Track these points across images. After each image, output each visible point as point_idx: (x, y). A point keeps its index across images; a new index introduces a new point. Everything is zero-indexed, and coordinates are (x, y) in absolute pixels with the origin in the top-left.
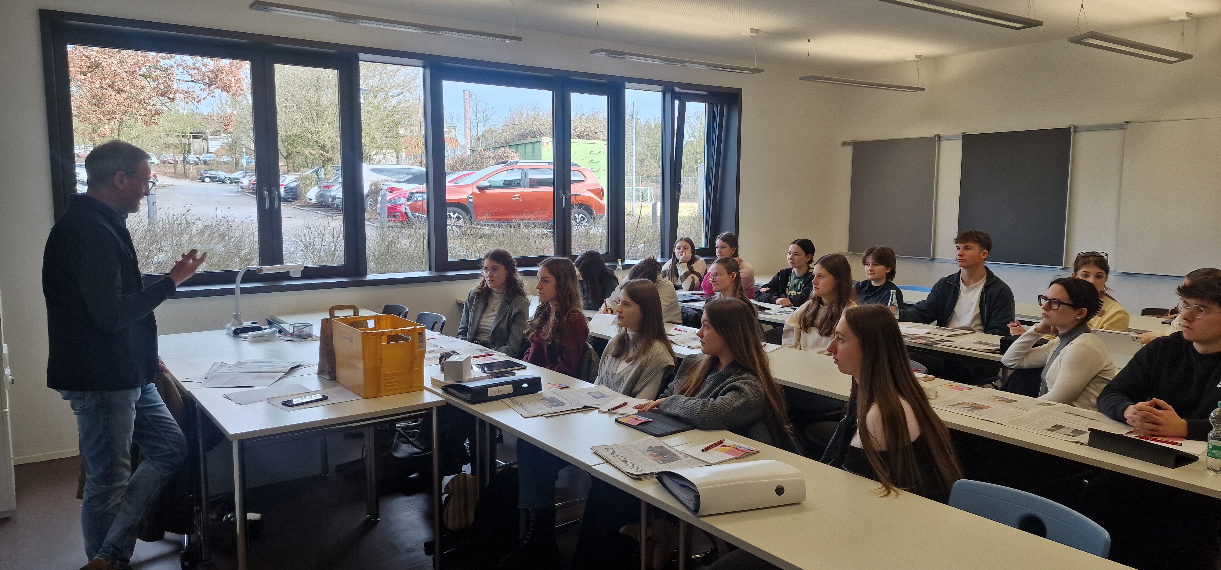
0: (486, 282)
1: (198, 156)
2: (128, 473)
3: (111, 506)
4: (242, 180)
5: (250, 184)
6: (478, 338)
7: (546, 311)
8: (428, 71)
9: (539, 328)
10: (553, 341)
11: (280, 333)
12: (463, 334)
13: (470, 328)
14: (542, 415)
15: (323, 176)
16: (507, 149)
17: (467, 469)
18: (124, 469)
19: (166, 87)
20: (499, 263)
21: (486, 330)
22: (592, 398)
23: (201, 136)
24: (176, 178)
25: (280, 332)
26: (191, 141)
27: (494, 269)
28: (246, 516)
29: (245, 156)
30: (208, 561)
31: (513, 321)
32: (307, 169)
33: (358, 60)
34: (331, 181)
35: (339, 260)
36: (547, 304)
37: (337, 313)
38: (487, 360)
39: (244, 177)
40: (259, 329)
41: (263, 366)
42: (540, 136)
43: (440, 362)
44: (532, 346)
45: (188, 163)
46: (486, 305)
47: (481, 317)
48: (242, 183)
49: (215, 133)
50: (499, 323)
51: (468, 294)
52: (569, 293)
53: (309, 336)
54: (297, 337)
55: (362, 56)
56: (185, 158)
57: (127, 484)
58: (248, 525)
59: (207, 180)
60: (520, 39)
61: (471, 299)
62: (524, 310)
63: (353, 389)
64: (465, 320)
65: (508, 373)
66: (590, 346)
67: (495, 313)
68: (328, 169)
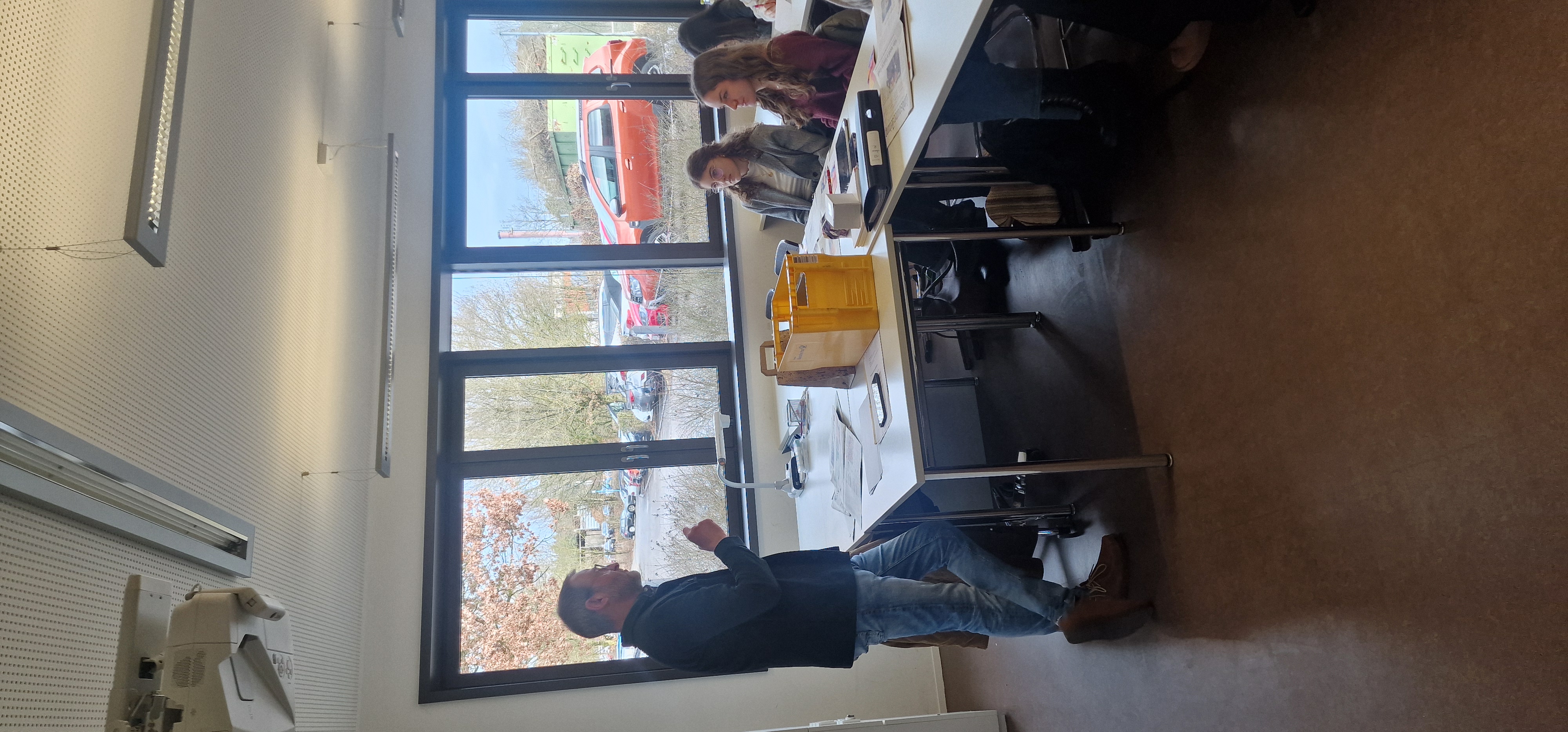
0: (732, 185)
1: (605, 540)
2: (961, 586)
3: (998, 605)
4: (630, 493)
5: (634, 485)
6: (808, 197)
7: (769, 96)
8: (457, 266)
9: (793, 105)
10: (811, 83)
11: (800, 437)
12: (802, 215)
13: (795, 207)
14: (911, 83)
15: (620, 404)
16: (569, 178)
17: (980, 202)
18: (955, 590)
19: (522, 574)
20: (705, 169)
21: (797, 183)
22: (890, 10)
23: (581, 537)
24: (631, 561)
25: (798, 437)
26: (589, 547)
27: (714, 175)
28: (1022, 464)
29: (602, 490)
30: (1071, 509)
31: (784, 147)
32: (613, 423)
33: (449, 354)
34: (625, 395)
35: (709, 374)
36: (759, 94)
37: (770, 367)
38: (835, 176)
39: (626, 491)
40: (794, 460)
41: (838, 453)
42: (546, 134)
43: (835, 237)
44: (818, 115)
45: (613, 549)
46: (764, 185)
47: (780, 192)
48: (633, 493)
49: (577, 523)
50: (788, 167)
51: (749, 210)
52: (742, 61)
53: (803, 404)
54: (804, 418)
55: (443, 348)
56: (608, 553)
57: (973, 588)
58: (1033, 460)
59: (632, 529)
60: (391, 136)
61: (757, 206)
62: (770, 132)
63: (867, 344)
64: (784, 214)
65: (853, 143)
66: (819, 27)
67: (774, 172)
68: (611, 398)
